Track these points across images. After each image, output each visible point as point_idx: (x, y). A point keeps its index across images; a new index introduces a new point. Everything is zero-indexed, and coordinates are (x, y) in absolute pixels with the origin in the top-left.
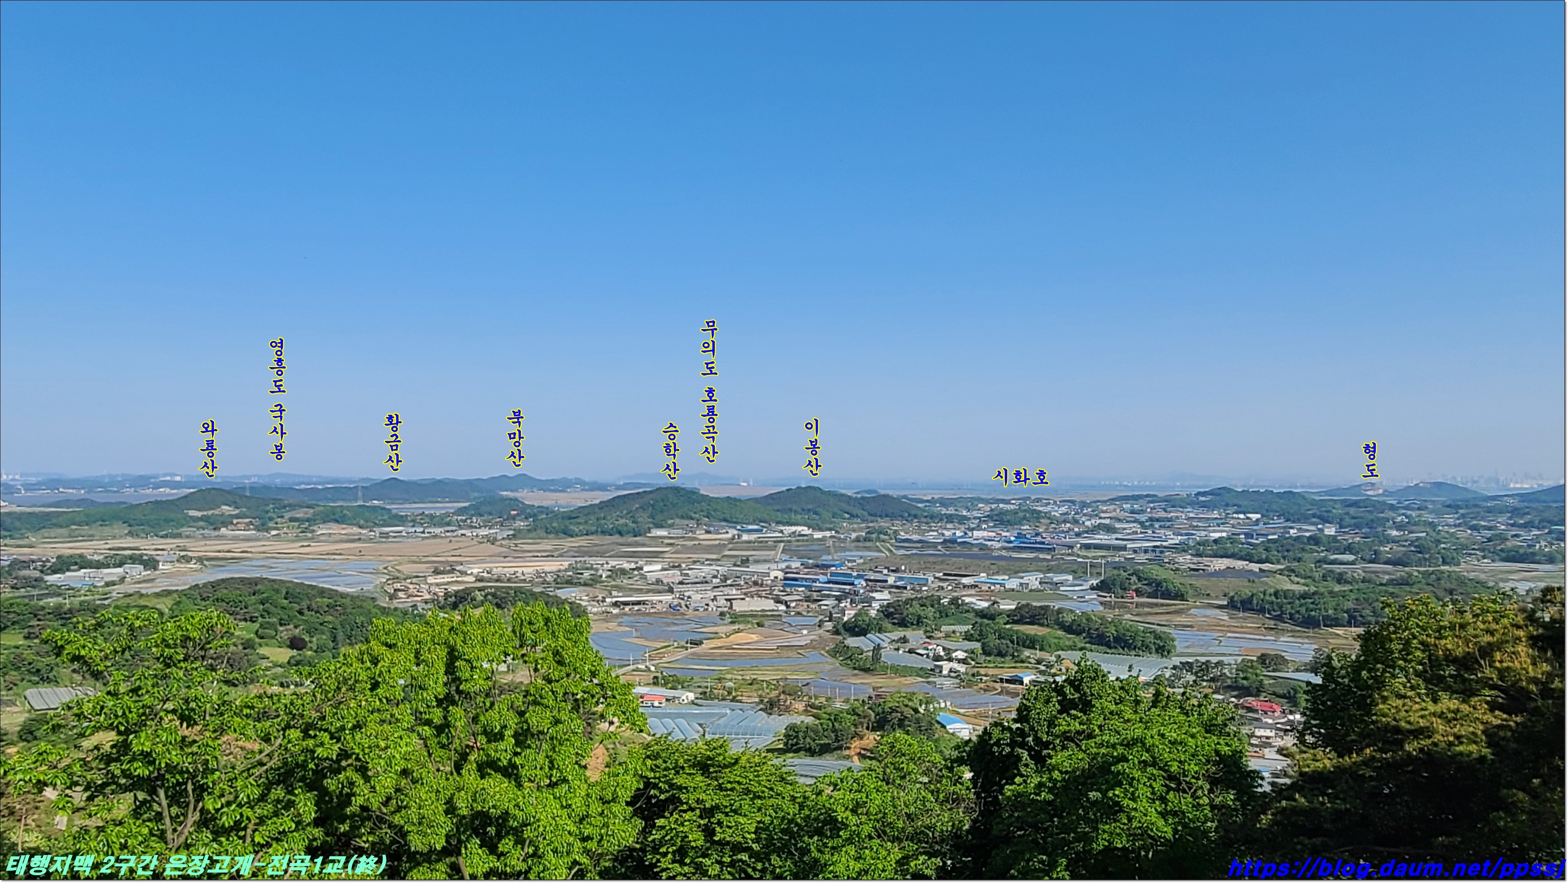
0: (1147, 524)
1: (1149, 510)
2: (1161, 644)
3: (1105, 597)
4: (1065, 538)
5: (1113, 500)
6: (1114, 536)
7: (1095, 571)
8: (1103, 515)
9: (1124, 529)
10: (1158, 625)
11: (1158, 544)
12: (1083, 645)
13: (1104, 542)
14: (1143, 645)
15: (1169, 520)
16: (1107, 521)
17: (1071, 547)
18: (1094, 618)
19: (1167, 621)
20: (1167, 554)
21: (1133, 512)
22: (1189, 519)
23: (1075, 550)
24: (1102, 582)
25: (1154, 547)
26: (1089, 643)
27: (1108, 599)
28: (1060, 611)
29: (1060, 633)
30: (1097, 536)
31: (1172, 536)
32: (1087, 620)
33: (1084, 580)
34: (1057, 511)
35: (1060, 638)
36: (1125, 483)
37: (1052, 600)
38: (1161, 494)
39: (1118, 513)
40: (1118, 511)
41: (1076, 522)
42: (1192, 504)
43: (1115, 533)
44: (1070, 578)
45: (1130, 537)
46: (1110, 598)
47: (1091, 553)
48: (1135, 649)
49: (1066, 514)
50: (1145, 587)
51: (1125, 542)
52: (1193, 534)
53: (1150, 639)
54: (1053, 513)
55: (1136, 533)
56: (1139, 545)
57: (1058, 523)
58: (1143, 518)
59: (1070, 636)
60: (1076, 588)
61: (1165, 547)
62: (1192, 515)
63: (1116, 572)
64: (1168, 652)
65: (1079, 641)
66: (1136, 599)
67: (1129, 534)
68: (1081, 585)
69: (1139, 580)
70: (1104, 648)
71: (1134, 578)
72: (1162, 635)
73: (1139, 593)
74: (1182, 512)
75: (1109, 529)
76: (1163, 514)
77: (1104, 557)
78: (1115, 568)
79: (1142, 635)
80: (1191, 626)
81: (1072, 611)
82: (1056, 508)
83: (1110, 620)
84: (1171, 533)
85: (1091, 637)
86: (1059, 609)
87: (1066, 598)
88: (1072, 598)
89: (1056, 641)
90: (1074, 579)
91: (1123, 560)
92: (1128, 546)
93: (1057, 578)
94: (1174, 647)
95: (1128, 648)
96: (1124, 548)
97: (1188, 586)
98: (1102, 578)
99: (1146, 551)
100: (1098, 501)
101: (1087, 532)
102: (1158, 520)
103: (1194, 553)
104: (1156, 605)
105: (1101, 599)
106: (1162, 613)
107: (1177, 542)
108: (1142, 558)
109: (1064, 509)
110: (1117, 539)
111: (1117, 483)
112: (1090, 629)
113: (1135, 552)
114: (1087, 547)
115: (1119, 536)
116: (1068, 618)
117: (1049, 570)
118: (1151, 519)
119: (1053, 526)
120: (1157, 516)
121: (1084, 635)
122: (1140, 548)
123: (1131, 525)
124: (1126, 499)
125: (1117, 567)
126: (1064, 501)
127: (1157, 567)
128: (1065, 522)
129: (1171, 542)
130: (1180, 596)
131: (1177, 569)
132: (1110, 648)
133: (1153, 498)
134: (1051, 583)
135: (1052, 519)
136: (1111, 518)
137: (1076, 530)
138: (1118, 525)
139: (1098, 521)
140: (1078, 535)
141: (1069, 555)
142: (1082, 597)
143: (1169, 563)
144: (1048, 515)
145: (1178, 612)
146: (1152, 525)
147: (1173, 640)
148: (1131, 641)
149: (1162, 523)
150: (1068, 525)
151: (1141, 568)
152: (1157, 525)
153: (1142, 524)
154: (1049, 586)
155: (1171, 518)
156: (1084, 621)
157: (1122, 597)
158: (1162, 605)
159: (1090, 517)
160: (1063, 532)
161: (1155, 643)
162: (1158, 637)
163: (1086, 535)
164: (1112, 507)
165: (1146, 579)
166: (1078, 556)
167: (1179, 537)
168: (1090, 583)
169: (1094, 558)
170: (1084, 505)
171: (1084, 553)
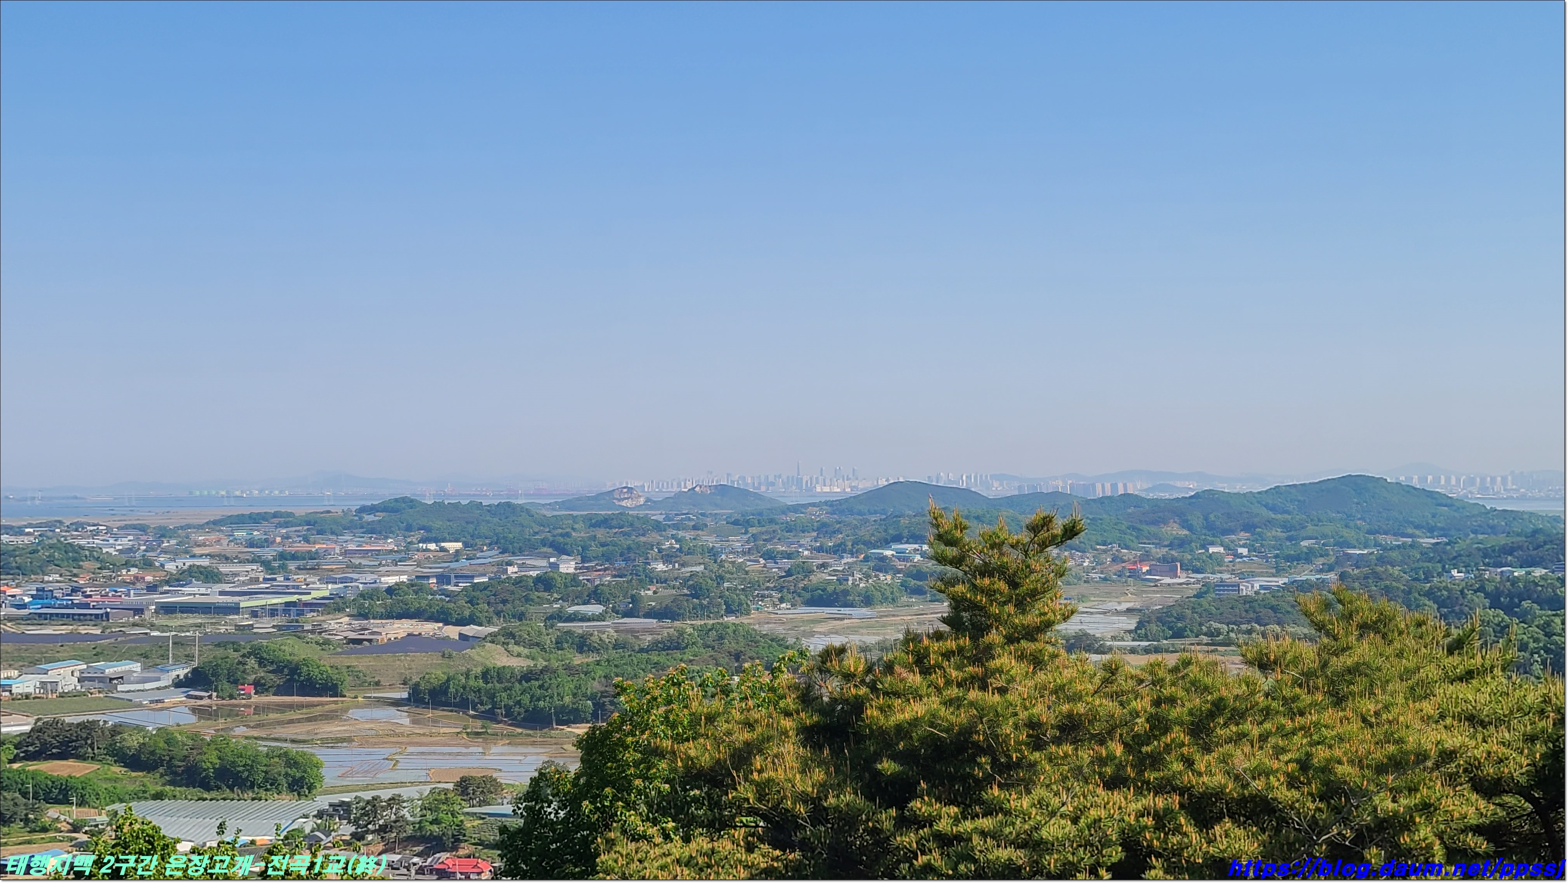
0: (276, 564)
1: (278, 539)
2: (298, 775)
3: (201, 698)
4: (128, 595)
5: (215, 523)
6: (218, 587)
7: (181, 652)
8: (197, 551)
9: (236, 574)
10: (293, 741)
11: (294, 598)
12: (159, 788)
13: (198, 599)
14: (266, 780)
15: (313, 556)
16: (205, 562)
17: (139, 611)
18: (179, 738)
19: (308, 732)
20: (309, 615)
21: (251, 544)
22: (346, 553)
23: (147, 615)
24: (195, 671)
25: (288, 604)
26: (172, 783)
27: (205, 702)
28: (116, 730)
29: (117, 770)
30: (187, 590)
31: (318, 585)
32: (168, 742)
33: (162, 670)
34: (112, 546)
35: (116, 780)
36: (238, 493)
37: (102, 710)
38: (300, 511)
39: (226, 547)
40: (225, 542)
41: (147, 564)
42: (350, 527)
43: (220, 581)
44: (137, 667)
45: (245, 589)
46: (209, 700)
47: (177, 621)
48: (252, 787)
49: (131, 550)
50: (272, 676)
51: (236, 599)
52: (352, 580)
53: (279, 768)
54: (104, 551)
55: (256, 581)
56: (263, 602)
57: (116, 567)
58: (268, 553)
59: (134, 774)
60: (148, 686)
61: (306, 604)
62: (352, 547)
63: (220, 652)
64: (310, 789)
65: (152, 782)
66: (255, 699)
67: (244, 583)
68: (158, 679)
69: (260, 664)
70: (197, 791)
71: (252, 662)
72: (301, 760)
73: (260, 687)
74: (336, 542)
75: (209, 576)
76: (301, 547)
77: (199, 626)
78: (218, 645)
79: (265, 761)
80: (349, 740)
81: (139, 729)
82: (111, 541)
83: (208, 738)
84: (316, 579)
85: (175, 773)
86: (115, 726)
87: (129, 705)
88: (140, 705)
89: (109, 785)
90: (145, 668)
91: (231, 629)
92: (242, 605)
93: (112, 669)
94: (320, 779)
95: (240, 788)
96: (235, 609)
97: (344, 670)
98: (195, 664)
99: (273, 612)
100: (189, 526)
101: (167, 583)
102: (294, 557)
103: (355, 612)
104: (291, 707)
105: (192, 702)
106: (299, 721)
107: (326, 594)
108: (265, 625)
109: (126, 542)
110: (222, 593)
111: (223, 493)
112: (171, 758)
113: (254, 614)
114: (168, 609)
115: (227, 588)
116: (133, 741)
117: (98, 655)
118: (282, 556)
119: (106, 573)
120: (292, 550)
121: (161, 770)
122: (263, 607)
123: (249, 567)
124: (240, 521)
125: (221, 643)
126: (126, 527)
127: (292, 640)
128: (127, 565)
129: (315, 594)
130: (331, 689)
131: (327, 642)
132: (208, 789)
133: (284, 519)
134: (101, 680)
135: (104, 563)
136: (211, 556)
137: (149, 578)
138: (224, 569)
139: (189, 562)
140: (152, 588)
141: (135, 625)
142: (157, 701)
143: (312, 632)
144: (94, 555)
145: (329, 717)
146: (283, 567)
147: (318, 766)
148: (246, 774)
149: (301, 563)
150: (134, 571)
151: (265, 642)
152: (292, 565)
153: (266, 565)
154: (96, 684)
155: (317, 552)
156: (162, 744)
157: (231, 697)
158: (301, 706)
159: (175, 554)
160: (124, 583)
161: (287, 774)
162: (291, 762)
163: (167, 588)
164: (213, 537)
165: (272, 663)
166: (152, 626)
167: (330, 586)
168: (174, 674)
169: (181, 628)
170: (163, 533)
171: (162, 620)
